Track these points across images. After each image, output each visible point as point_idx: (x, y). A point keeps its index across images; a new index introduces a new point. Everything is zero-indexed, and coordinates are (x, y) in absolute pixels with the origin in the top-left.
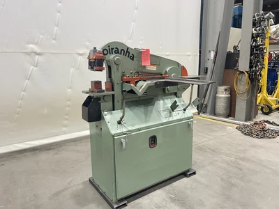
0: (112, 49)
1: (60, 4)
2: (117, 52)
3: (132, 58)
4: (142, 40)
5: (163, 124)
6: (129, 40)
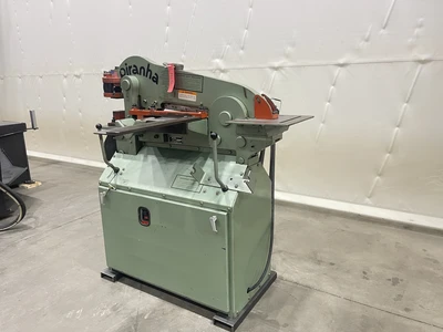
2: (136, 71)
3: (156, 80)
4: (420, 26)
5: (165, 197)
6: (382, 31)
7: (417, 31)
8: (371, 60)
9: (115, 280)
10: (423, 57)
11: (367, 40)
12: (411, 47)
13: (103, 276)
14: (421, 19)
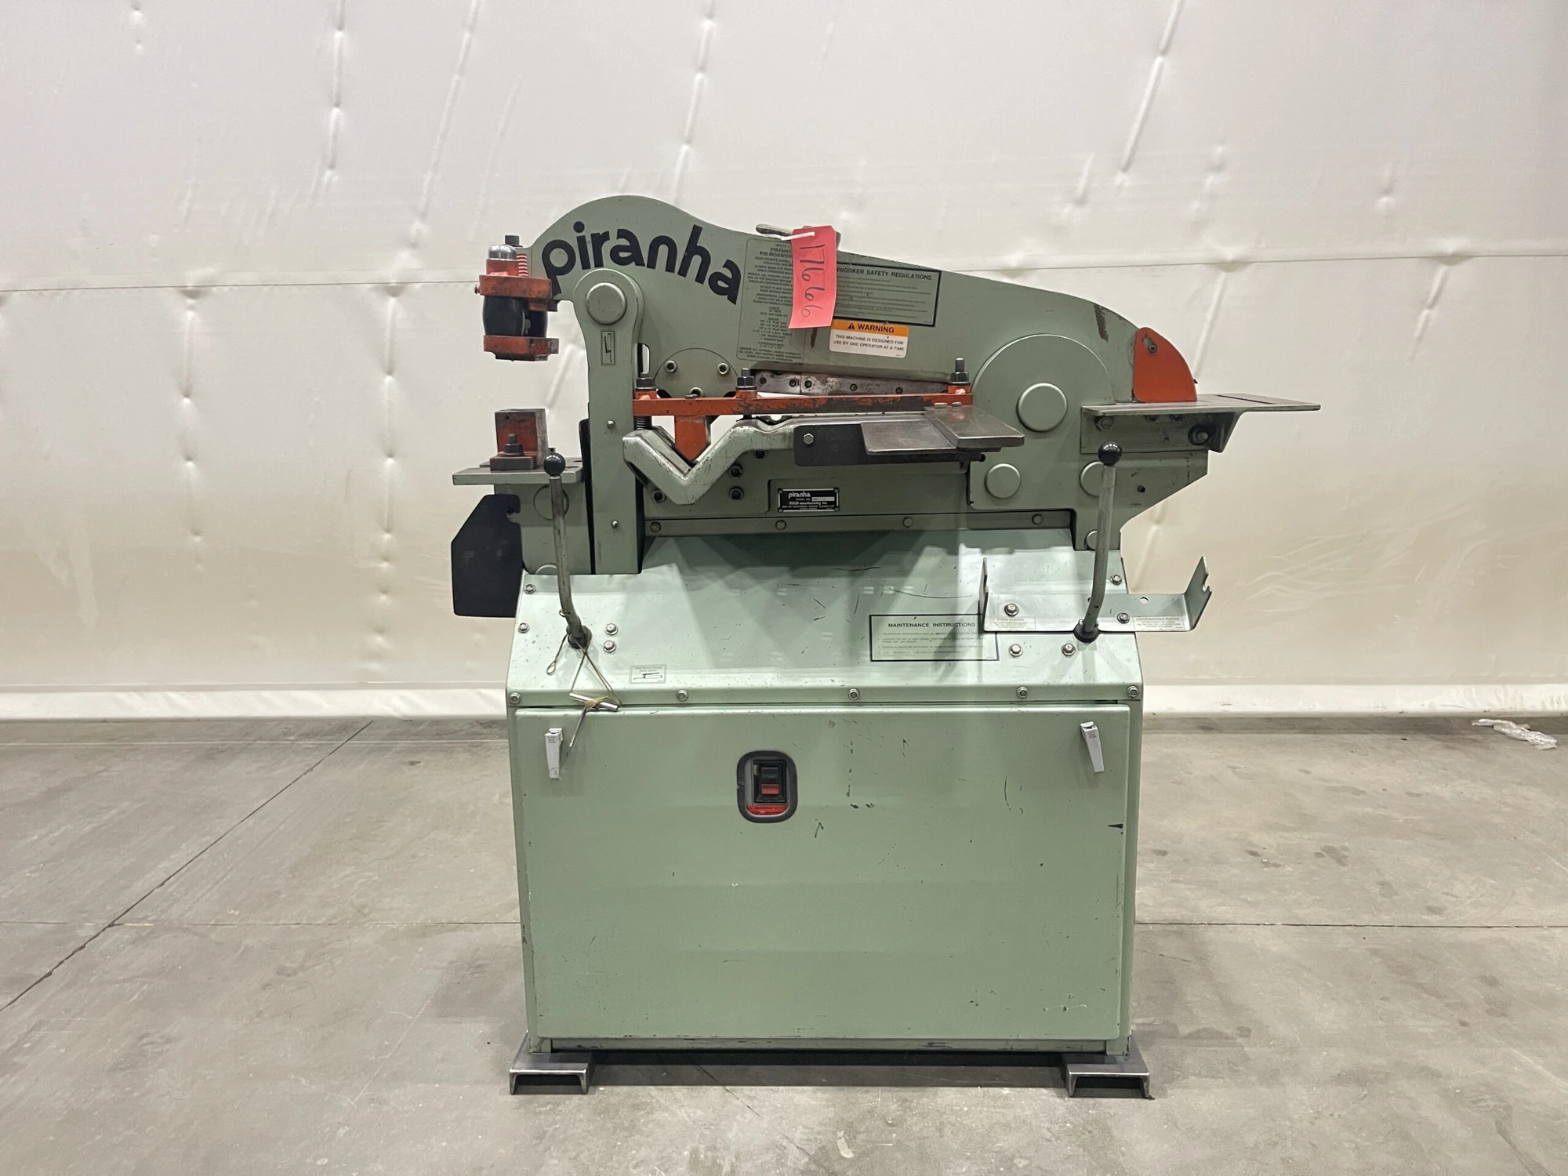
0: (600, 239)
1: (708, 24)
2: (630, 253)
3: (728, 286)
4: (1219, 168)
5: (855, 697)
6: (1120, 178)
7: (1211, 180)
8: (1092, 258)
9: (595, 1080)
10: (1230, 253)
11: (1081, 202)
12: (1198, 226)
13: (522, 1084)
14: (1219, 150)
